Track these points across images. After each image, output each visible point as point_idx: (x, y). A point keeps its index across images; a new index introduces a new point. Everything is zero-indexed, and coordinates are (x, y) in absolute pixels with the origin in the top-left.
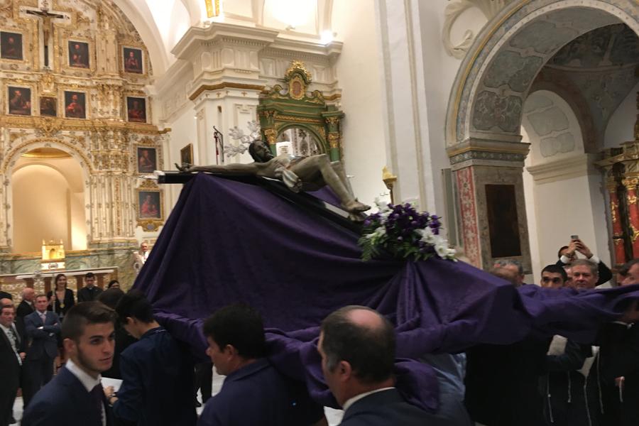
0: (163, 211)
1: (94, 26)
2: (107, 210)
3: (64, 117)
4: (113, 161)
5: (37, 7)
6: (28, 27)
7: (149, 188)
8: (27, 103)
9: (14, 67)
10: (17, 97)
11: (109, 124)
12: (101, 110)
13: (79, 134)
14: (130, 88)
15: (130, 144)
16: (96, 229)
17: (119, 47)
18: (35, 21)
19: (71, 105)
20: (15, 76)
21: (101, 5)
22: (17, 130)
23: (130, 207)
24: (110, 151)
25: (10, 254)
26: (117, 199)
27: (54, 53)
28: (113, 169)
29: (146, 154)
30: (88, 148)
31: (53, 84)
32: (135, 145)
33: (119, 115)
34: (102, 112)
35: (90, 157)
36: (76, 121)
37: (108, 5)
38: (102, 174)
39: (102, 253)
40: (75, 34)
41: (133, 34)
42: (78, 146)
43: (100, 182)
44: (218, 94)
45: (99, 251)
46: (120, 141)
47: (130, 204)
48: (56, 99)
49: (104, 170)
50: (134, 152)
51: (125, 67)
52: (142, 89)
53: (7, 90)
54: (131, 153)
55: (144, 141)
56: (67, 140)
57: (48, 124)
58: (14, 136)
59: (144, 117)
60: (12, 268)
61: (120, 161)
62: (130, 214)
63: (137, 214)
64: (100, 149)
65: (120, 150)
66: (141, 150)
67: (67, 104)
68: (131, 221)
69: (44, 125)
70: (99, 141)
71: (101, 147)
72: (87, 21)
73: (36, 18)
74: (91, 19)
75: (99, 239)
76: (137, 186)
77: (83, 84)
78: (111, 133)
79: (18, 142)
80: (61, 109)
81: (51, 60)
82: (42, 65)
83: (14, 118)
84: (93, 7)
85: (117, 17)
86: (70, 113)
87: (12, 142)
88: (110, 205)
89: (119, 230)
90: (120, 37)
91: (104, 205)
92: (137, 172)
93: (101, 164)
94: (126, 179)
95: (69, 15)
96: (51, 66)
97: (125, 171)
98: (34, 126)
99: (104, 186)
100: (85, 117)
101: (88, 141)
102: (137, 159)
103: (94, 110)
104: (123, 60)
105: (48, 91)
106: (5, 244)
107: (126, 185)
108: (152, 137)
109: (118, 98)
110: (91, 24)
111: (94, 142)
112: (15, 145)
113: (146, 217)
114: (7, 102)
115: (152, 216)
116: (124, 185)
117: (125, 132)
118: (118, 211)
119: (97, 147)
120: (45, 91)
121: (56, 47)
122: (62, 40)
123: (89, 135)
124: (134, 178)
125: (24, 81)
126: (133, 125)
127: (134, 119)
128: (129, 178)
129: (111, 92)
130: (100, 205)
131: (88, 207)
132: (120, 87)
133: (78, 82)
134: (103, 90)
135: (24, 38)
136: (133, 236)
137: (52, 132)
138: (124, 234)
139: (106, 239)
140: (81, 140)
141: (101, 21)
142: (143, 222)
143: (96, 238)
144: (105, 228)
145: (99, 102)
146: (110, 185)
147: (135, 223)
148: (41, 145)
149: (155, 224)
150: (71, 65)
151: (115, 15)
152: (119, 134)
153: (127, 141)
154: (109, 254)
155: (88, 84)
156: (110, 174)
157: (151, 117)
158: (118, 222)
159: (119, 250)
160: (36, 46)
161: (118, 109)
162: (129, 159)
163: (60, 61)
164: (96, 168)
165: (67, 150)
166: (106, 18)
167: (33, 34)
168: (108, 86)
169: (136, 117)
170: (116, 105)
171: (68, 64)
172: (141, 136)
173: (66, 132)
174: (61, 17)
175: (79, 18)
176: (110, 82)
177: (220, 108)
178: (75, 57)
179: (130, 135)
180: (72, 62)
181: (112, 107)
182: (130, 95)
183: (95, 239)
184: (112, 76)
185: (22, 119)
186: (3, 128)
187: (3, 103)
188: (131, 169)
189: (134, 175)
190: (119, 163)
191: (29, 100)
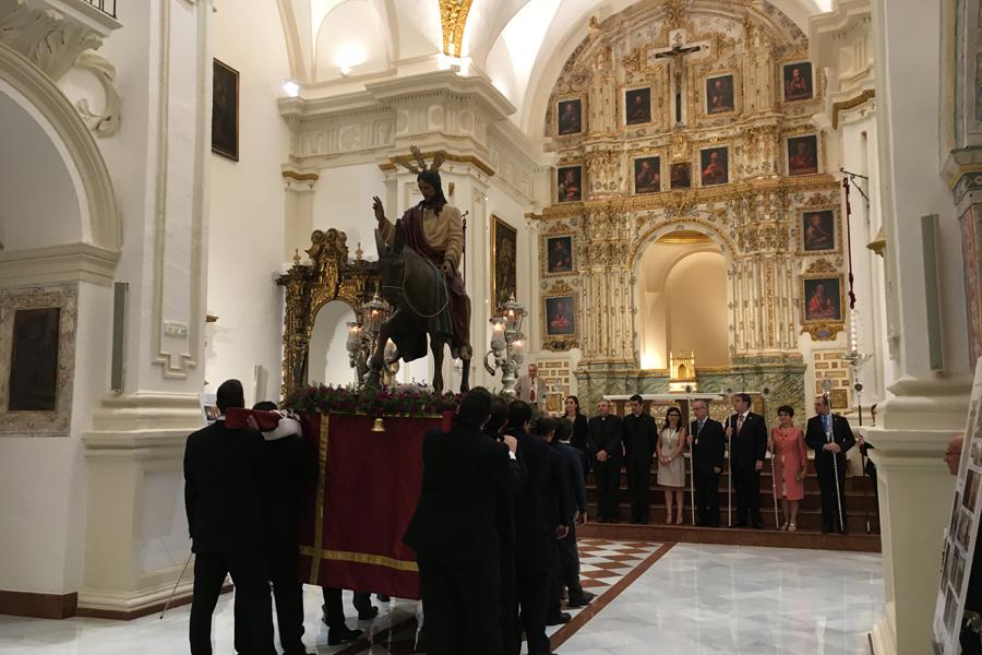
1: (740, 48)
2: (756, 309)
3: (700, 185)
4: (762, 239)
5: (668, 46)
6: (658, 77)
7: (820, 274)
8: (656, 176)
9: (641, 133)
10: (644, 171)
11: (756, 185)
12: (749, 167)
13: (720, 205)
14: (792, 124)
15: (790, 209)
16: (742, 336)
17: (777, 67)
18: (665, 66)
19: (710, 167)
20: (641, 145)
21: (748, 13)
22: (644, 213)
23: (790, 304)
24: (758, 224)
25: (635, 369)
26: (769, 293)
27: (688, 101)
28: (764, 250)
29: (816, 220)
30: (730, 224)
31: (685, 145)
32: (798, 209)
33: (772, 169)
34: (749, 168)
35: (734, 237)
36: (715, 189)
37: (756, 11)
38: (749, 258)
39: (749, 371)
40: (716, 66)
41: (799, 41)
42: (718, 223)
43: (745, 269)
44: (862, 112)
45: (744, 369)
46: (773, 208)
47: (790, 300)
48: (690, 164)
49: (752, 253)
50: (798, 221)
51: (786, 94)
52: (811, 122)
53: (633, 163)
54: (792, 221)
55: (813, 201)
56: (703, 217)
57: (678, 200)
58: (641, 221)
59: (814, 164)
60: (639, 387)
61: (774, 238)
62: (794, 314)
63: (802, 314)
64: (746, 224)
65: (773, 220)
66: (808, 217)
67: (704, 168)
68: (791, 325)
69: (673, 200)
70: (745, 212)
71: (748, 220)
72: (733, 43)
73: (664, 61)
74: (736, 40)
75: (745, 351)
76: (803, 271)
77: (723, 136)
78: (761, 198)
79: (646, 227)
80: (697, 176)
81: (684, 112)
82: (674, 122)
83: (640, 198)
84: (738, 20)
85: (771, 26)
86: (707, 180)
87: (639, 229)
88: (759, 303)
89: (771, 338)
90: (777, 51)
91: (751, 303)
92: (803, 251)
93: (747, 245)
94: (784, 262)
95: (706, 43)
96: (684, 121)
97: (783, 250)
98: (662, 204)
99: (751, 275)
100: (727, 182)
101: (731, 215)
102: (802, 230)
103: (740, 169)
104: (782, 85)
105: (679, 155)
106: (631, 357)
107: (784, 272)
108: (827, 193)
109: (772, 144)
110: (737, 46)
111: (739, 213)
112: (641, 233)
113: (816, 318)
114: (633, 180)
115: (827, 317)
116: (779, 272)
117: (782, 191)
118: (770, 312)
119: (742, 220)
120: (675, 156)
121: (691, 94)
122: (699, 81)
123: (731, 206)
124: (797, 261)
125: (651, 149)
126: (794, 181)
127: (798, 171)
128: (788, 261)
129: (761, 137)
130: (746, 304)
131: (730, 306)
132: (774, 127)
133: (717, 135)
134: (751, 138)
135: (652, 91)
136: (795, 347)
137: (684, 209)
138: (779, 345)
139: (753, 352)
140: (723, 213)
141: (749, 36)
142: (811, 326)
143: (741, 350)
144: (754, 338)
145: (746, 156)
146: (759, 272)
147: (799, 328)
148: (672, 229)
149: (831, 329)
150: (709, 112)
151: (768, 23)
152: (772, 197)
153: (785, 205)
154: (757, 374)
155: (731, 133)
156: (759, 258)
157: (825, 163)
158: (770, 328)
159: (769, 368)
160: (666, 99)
161: (771, 160)
162: (790, 232)
163: (695, 111)
164: (742, 251)
165: (704, 231)
166: (756, 30)
167: (663, 84)
168: (756, 129)
169: (801, 167)
170: (767, 156)
171: (706, 111)
172: (808, 195)
173: (702, 206)
174: (698, 49)
175: (720, 43)
176: (758, 124)
177: (864, 134)
178: (715, 99)
179: (791, 196)
180: (711, 106)
181: (763, 160)
182: (791, 135)
183: (739, 351)
184: (761, 114)
185: (648, 198)
186: (628, 213)
187: (628, 182)
188: (792, 247)
189: (797, 254)
190: (773, 240)
191: (658, 173)
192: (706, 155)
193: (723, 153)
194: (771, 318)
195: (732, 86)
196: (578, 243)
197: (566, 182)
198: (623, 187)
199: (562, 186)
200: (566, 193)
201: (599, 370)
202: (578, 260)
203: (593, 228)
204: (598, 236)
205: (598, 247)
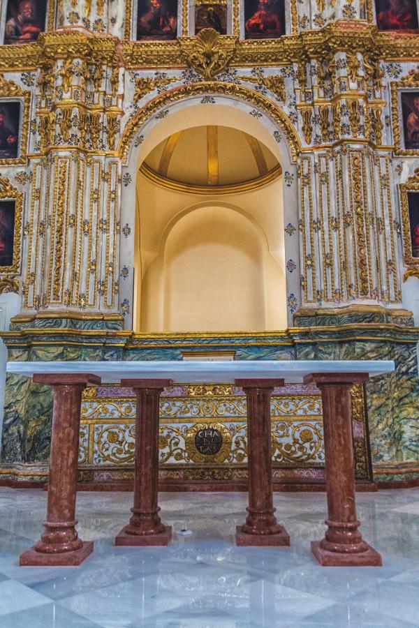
2: (335, 233)
4: (345, 120)
8: (172, 21)
10: (152, 10)
12: (319, 16)
13: (272, 71)
15: (384, 81)
19: (257, 15)
23: (388, 229)
25: (121, 332)
26: (358, 206)
30: (288, 102)
32: (395, 85)
33: (357, 17)
34: (320, 19)
35: (295, 120)
36: (266, 45)
38: (322, 152)
39: (325, 338)
42: (270, 97)
43: (316, 169)
45: (317, 333)
46: (361, 73)
47: (387, 222)
48: (225, 7)
49: (323, 144)
50: (394, 102)
54: (386, 103)
55: (415, 75)
56: (249, 86)
57: (207, 50)
58: (143, 84)
61: (362, 120)
63: (406, 246)
64: (316, 99)
65: (361, 93)
66: (409, 98)
67: (248, 15)
68: (389, 263)
70: (315, 80)
71: (318, 95)
75: (315, 305)
76: (404, 178)
78: (342, 55)
79: (153, 95)
80: (236, 24)
83: (144, 44)
86: (253, 31)
87: (140, 97)
88: (341, 222)
89: (364, 281)
91: (325, 225)
92: (403, 149)
93: (317, 130)
94: (376, 161)
97: (374, 142)
98: (181, 58)
99: (324, 179)
101: (290, 85)
102: (401, 118)
103: (304, 20)
106: (116, 309)
107: (377, 178)
111: (303, 82)
112: (142, 104)
114: (133, 21)
116: (372, 175)
118: (361, 236)
119: (308, 96)
123: (292, 72)
124: (396, 163)
128: (382, 161)
130: (316, 225)
131: (289, 230)
136: (398, 300)
137: (215, 69)
138: (378, 294)
139: (331, 306)
140: (277, 84)
143: (309, 302)
144: (332, 281)
146: (340, 174)
147: (402, 269)
148: (195, 102)
152: (360, 57)
153: (375, 76)
154: (341, 343)
156: (339, 151)
158: (362, 263)
159: (364, 331)
161: (356, 2)
162: (382, 117)
164: (309, 140)
172: (408, 66)
173: (246, 71)
179: (383, 63)
183: (306, 305)
185: (156, 46)
186: (122, 70)
187: (127, 23)
188: (386, 139)
189: (395, 152)
190: (361, 123)
191: (176, 16)
194: (361, 247)
196: (32, 112)
197: (20, 17)
198: (117, 31)
199: (12, 22)
200: (18, 33)
202: (30, 142)
203: (59, 82)
204: (66, 96)
205: (66, 113)
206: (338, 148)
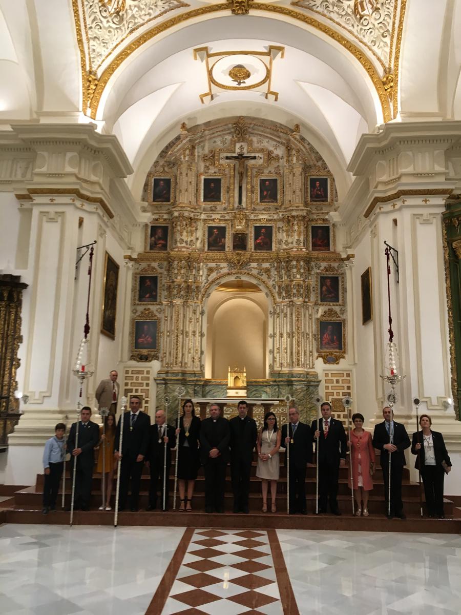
0: (344, 343)
1: (283, 162)
2: (289, 340)
3: (253, 250)
4: (295, 291)
5: (235, 152)
6: (227, 171)
7: (330, 318)
8: (223, 240)
9: (213, 208)
10: (214, 235)
11: (292, 254)
12: (286, 241)
13: (266, 265)
14: (315, 217)
15: (313, 273)
16: (278, 358)
17: (306, 178)
18: (232, 165)
19: (260, 238)
20: (214, 216)
21: (289, 140)
22: (213, 265)
23: (311, 337)
24: (292, 281)
25: (202, 379)
26: (298, 329)
27: (247, 192)
28: (295, 299)
29: (328, 282)
30: (272, 279)
31: (244, 221)
32: (317, 273)
33: (302, 244)
34: (287, 243)
35: (275, 288)
36: (264, 254)
37: (295, 139)
38: (285, 304)
39: (282, 383)
40: (266, 171)
41: (320, 163)
42: (264, 277)
43: (282, 311)
44: (394, 206)
45: (279, 381)
46: (302, 271)
47: (310, 334)
48: (247, 234)
49: (286, 300)
50: (317, 281)
51: (311, 197)
52: (327, 217)
53: (207, 229)
54: (313, 281)
55: (326, 269)
56: (255, 272)
57: (238, 258)
58: (211, 270)
59: (328, 245)
60: (203, 392)
61: (302, 291)
62: (311, 345)
63: (318, 345)
64: (283, 280)
65: (302, 279)
66: (323, 279)
67: (256, 239)
68: (311, 352)
69: (235, 258)
70: (283, 272)
71: (285, 278)
72: (278, 158)
73: (232, 162)
74: (280, 156)
75: (280, 369)
76: (319, 315)
77: (270, 218)
78: (294, 263)
79: (214, 275)
80: (251, 243)
81: (244, 199)
82: (236, 205)
83: (211, 254)
84: (282, 143)
85: (304, 150)
86: (258, 247)
87: (209, 276)
88: (291, 335)
89: (298, 361)
90: (306, 168)
91: (285, 335)
92: (319, 302)
93: (284, 294)
94: (307, 309)
95: (261, 155)
96: (244, 205)
97: (307, 300)
98: (226, 260)
99: (286, 316)
100: (271, 249)
101: (274, 272)
103: (280, 242)
104: (309, 190)
105: (240, 227)
106: (199, 369)
107: (307, 315)
108: (335, 265)
109: (302, 228)
110: (280, 160)
111: (278, 272)
112: (210, 279)
113: (327, 348)
114: (206, 240)
115: (333, 348)
116: (305, 315)
117: (308, 260)
118: (298, 342)
119: (281, 277)
120: (237, 227)
121: (249, 187)
122: (255, 179)
123: (274, 266)
124: (316, 308)
125: (220, 220)
126: (315, 254)
127: (318, 248)
128: (310, 307)
129: (295, 222)
130: (281, 335)
131: (271, 336)
132: (304, 217)
133: (266, 217)
134: (289, 221)
135: (222, 181)
136: (313, 368)
137: (241, 265)
138: (304, 366)
139: (286, 370)
140: (267, 271)
141: (289, 155)
142: (323, 354)
143: (277, 368)
144: (286, 359)
145: (285, 234)
146: (292, 314)
147: (316, 354)
148: (232, 278)
149: (336, 356)
150: (261, 201)
151: (302, 148)
152: (302, 263)
153: (309, 270)
154: (288, 385)
155: (276, 217)
156: (291, 304)
157: (335, 245)
158: (298, 353)
159: (297, 381)
160: (232, 187)
161: (302, 238)
162: (312, 288)
163: (252, 199)
164: (280, 298)
165: (254, 282)
166: (294, 152)
167: (230, 177)
168: (293, 217)
169: (320, 246)
170: (299, 235)
171: (259, 200)
172: (324, 265)
173: (254, 265)
174: (255, 158)
175: (270, 157)
176: (294, 213)
177: (395, 221)
178: (265, 193)
179: (313, 264)
180: (263, 198)
181: (296, 237)
182: (314, 224)
183: (276, 369)
184: (297, 207)
185: (216, 254)
186: (202, 264)
187: (203, 241)
188: (313, 298)
189: (316, 304)
190: (301, 292)
191: (224, 237)
192: (258, 229)
193: (269, 229)
194: (298, 346)
195: (276, 186)
196: (163, 282)
197: (156, 236)
198: (199, 244)
199: (153, 239)
200: (156, 244)
201: (175, 378)
202: (162, 294)
203: (176, 271)
204: (179, 277)
205: (179, 286)
206: (291, 303)
